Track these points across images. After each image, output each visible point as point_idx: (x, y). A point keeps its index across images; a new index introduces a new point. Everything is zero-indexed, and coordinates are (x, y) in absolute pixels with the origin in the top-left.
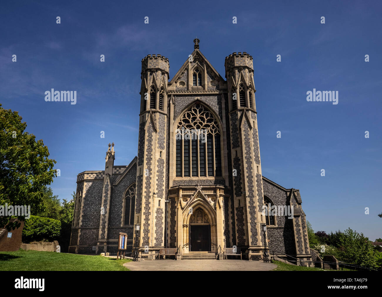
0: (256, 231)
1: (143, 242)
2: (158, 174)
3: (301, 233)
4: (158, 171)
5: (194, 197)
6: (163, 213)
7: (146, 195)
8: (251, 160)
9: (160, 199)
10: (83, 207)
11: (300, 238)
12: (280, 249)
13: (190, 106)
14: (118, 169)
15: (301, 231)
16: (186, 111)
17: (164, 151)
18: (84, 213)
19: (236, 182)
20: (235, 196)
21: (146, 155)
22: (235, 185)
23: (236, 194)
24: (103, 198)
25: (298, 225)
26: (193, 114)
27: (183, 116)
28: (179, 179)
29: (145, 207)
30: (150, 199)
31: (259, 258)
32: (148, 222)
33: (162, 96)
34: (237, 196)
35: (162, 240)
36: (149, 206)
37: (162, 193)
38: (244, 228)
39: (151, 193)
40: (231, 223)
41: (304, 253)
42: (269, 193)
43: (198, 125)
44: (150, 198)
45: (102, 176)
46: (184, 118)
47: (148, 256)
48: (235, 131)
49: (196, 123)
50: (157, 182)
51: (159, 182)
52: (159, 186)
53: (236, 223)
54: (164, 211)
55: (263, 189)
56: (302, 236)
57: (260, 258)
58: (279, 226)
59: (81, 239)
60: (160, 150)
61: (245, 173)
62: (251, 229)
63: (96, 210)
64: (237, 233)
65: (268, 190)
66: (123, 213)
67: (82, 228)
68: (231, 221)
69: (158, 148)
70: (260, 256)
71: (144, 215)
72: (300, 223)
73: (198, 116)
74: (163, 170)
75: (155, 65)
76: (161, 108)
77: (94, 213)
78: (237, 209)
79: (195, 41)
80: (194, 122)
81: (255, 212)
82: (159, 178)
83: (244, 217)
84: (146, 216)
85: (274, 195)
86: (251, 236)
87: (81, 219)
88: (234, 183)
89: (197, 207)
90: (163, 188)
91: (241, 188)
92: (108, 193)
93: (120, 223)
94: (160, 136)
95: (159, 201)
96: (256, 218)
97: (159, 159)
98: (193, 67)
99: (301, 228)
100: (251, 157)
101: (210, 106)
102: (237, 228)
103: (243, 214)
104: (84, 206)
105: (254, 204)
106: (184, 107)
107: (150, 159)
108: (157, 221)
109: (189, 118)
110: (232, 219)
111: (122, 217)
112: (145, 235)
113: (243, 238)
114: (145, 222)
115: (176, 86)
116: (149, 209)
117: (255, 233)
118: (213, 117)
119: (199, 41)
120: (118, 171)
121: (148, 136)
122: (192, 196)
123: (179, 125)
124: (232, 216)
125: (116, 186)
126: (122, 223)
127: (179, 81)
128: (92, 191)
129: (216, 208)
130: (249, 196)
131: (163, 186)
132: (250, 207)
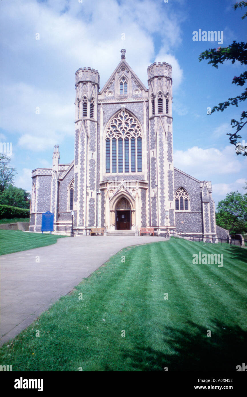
1: (79, 223)
2: (90, 171)
3: (208, 217)
4: (90, 170)
7: (81, 188)
8: (163, 160)
11: (207, 220)
12: (191, 229)
13: (117, 114)
14: (63, 166)
15: (209, 215)
16: (113, 118)
17: (95, 153)
19: (152, 177)
20: (151, 188)
21: (80, 157)
22: (152, 179)
23: (152, 187)
24: (52, 190)
25: (206, 210)
26: (120, 121)
27: (111, 122)
28: (108, 174)
32: (82, 209)
33: (92, 105)
34: (152, 188)
35: (94, 222)
37: (94, 186)
38: (157, 212)
39: (84, 186)
41: (210, 231)
42: (185, 185)
43: (123, 130)
45: (50, 172)
46: (112, 124)
47: (83, 233)
48: (153, 135)
49: (122, 128)
50: (90, 178)
51: (91, 178)
52: (92, 181)
53: (151, 209)
54: (95, 200)
55: (173, 182)
56: (209, 218)
58: (192, 211)
59: (37, 221)
60: (91, 152)
61: (158, 170)
62: (161, 214)
63: (47, 199)
65: (185, 182)
66: (68, 201)
67: (38, 213)
69: (90, 150)
71: (79, 203)
72: (209, 209)
73: (123, 121)
74: (94, 168)
75: (86, 78)
76: (92, 116)
77: (46, 201)
78: (152, 198)
79: (121, 51)
80: (120, 127)
81: (164, 201)
82: (91, 175)
83: (157, 205)
84: (81, 204)
85: (189, 186)
86: (161, 219)
87: (37, 206)
88: (151, 178)
89: (121, 197)
91: (156, 182)
92: (55, 186)
93: (66, 209)
94: (92, 140)
95: (92, 192)
96: (165, 205)
97: (91, 159)
98: (120, 77)
99: (209, 212)
100: (163, 157)
101: (134, 113)
103: (156, 202)
105: (164, 195)
106: (111, 114)
107: (82, 160)
109: (116, 124)
111: (68, 204)
112: (80, 218)
113: (155, 220)
115: (105, 96)
116: (83, 199)
117: (164, 216)
118: (136, 122)
119: (125, 51)
120: (62, 168)
121: (81, 141)
122: (117, 188)
123: (108, 130)
124: (149, 204)
125: (61, 180)
126: (68, 209)
127: (108, 91)
128: (44, 184)
129: (135, 198)
130: (160, 189)
131: (95, 180)
132: (160, 197)
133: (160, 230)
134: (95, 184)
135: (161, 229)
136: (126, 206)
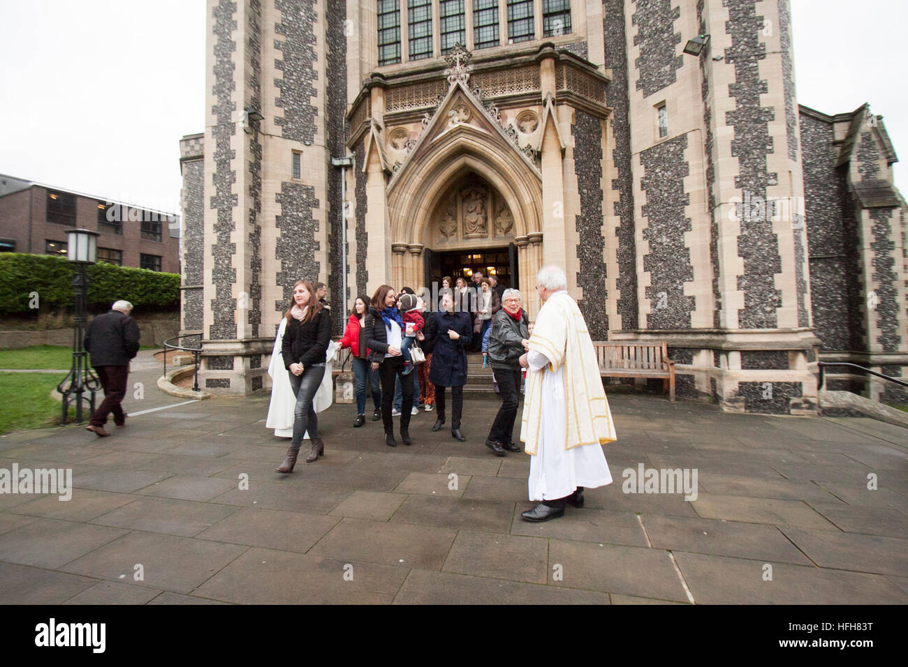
0: (775, 249)
1: (212, 323)
2: (281, 38)
4: (280, 29)
5: (435, 118)
6: (316, 204)
7: (220, 121)
9: (298, 146)
10: (186, 234)
18: (189, 249)
20: (636, 93)
23: (641, 81)
29: (214, 175)
30: (232, 137)
31: (788, 400)
32: (229, 237)
34: (648, 94)
36: (232, 169)
37: (311, 121)
39: (235, 109)
40: (614, 230)
44: (233, 133)
47: (228, 381)
53: (637, 228)
54: (320, 195)
57: (794, 400)
64: (646, 270)
67: (187, 287)
68: (611, 222)
70: (797, 387)
71: (213, 207)
74: (309, 27)
78: (646, 155)
84: (219, 214)
86: (739, 278)
89: (456, 165)
90: (312, 104)
95: (297, 154)
96: (775, 176)
102: (642, 248)
104: (187, 231)
105: (762, 97)
108: (284, 236)
110: (616, 215)
112: (218, 293)
113: (682, 291)
114: (219, 239)
116: (230, 182)
117: (765, 258)
122: (426, 115)
124: (618, 200)
129: (538, 156)
130: (730, 57)
131: (314, 93)
132: (731, 117)
133: (735, 357)
134: (315, 110)
135: (744, 353)
136: (484, 226)
